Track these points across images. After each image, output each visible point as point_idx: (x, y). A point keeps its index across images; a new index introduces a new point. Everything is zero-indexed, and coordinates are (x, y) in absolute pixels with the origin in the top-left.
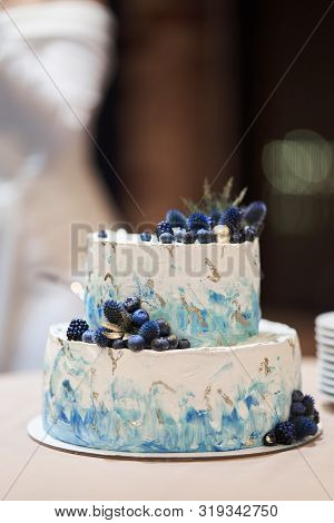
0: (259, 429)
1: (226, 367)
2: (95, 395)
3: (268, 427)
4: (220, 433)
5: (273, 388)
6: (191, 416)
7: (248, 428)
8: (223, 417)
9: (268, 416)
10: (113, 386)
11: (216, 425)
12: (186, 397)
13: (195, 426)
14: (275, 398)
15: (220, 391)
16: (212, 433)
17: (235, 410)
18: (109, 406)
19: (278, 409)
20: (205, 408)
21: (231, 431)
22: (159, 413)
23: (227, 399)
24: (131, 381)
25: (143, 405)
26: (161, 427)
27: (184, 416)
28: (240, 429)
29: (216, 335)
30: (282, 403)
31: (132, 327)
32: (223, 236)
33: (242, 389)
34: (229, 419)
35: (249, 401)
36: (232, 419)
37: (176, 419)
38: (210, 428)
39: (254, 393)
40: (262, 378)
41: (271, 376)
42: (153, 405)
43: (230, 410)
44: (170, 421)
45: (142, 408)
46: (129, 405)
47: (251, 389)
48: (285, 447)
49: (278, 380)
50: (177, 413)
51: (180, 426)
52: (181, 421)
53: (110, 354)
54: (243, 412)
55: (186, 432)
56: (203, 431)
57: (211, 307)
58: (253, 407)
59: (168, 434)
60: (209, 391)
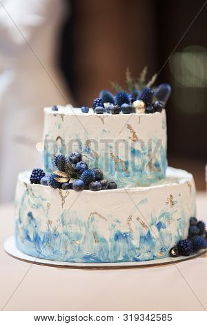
0: (166, 245)
1: (143, 202)
2: (50, 222)
3: (173, 243)
4: (139, 249)
5: (176, 216)
6: (118, 237)
7: (158, 244)
8: (141, 237)
9: (173, 236)
10: (62, 216)
11: (136, 242)
12: (114, 223)
13: (121, 244)
14: (178, 223)
15: (138, 219)
16: (133, 248)
17: (149, 233)
18: (60, 230)
19: (180, 230)
20: (128, 231)
21: (146, 247)
22: (95, 235)
23: (143, 224)
24: (75, 212)
25: (84, 229)
26: (96, 245)
27: (113, 236)
28: (153, 246)
29: (136, 179)
30: (182, 226)
31: (75, 174)
32: (140, 108)
33: (154, 217)
34: (145, 239)
35: (159, 226)
36: (147, 238)
37: (107, 239)
38: (131, 244)
39: (162, 220)
40: (169, 209)
41: (175, 208)
42: (91, 229)
43: (145, 232)
44: (103, 240)
45: (83, 231)
46: (74, 229)
47: (160, 217)
48: (185, 258)
49: (179, 210)
50: (108, 235)
51: (110, 244)
52: (111, 240)
53: (60, 193)
54: (155, 233)
55: (115, 248)
56: (127, 247)
58: (162, 230)
59: (102, 250)
60: (130, 219)
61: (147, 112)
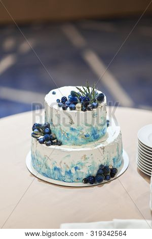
0: (80, 177)
1: (67, 156)
3: (84, 177)
4: (64, 177)
6: (55, 169)
7: (75, 177)
8: (66, 172)
9: (84, 173)
10: (36, 151)
11: (63, 174)
12: (54, 162)
13: (56, 172)
14: (88, 168)
15: (65, 163)
16: (62, 176)
17: (70, 170)
18: (36, 157)
20: (60, 168)
21: (68, 176)
23: (67, 166)
24: (40, 152)
26: (46, 170)
27: (53, 168)
28: (72, 177)
29: (72, 142)
30: (92, 169)
32: (79, 108)
33: (73, 164)
34: (68, 173)
35: (76, 168)
38: (61, 174)
39: (78, 166)
40: (83, 161)
41: (88, 160)
42: (45, 162)
43: (68, 170)
44: (49, 169)
47: (78, 164)
50: (51, 167)
51: (52, 171)
54: (73, 171)
55: (54, 174)
56: (59, 174)
57: (71, 133)
58: (77, 170)
59: (48, 172)
60: (61, 162)
61: (82, 110)
